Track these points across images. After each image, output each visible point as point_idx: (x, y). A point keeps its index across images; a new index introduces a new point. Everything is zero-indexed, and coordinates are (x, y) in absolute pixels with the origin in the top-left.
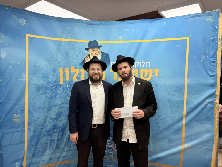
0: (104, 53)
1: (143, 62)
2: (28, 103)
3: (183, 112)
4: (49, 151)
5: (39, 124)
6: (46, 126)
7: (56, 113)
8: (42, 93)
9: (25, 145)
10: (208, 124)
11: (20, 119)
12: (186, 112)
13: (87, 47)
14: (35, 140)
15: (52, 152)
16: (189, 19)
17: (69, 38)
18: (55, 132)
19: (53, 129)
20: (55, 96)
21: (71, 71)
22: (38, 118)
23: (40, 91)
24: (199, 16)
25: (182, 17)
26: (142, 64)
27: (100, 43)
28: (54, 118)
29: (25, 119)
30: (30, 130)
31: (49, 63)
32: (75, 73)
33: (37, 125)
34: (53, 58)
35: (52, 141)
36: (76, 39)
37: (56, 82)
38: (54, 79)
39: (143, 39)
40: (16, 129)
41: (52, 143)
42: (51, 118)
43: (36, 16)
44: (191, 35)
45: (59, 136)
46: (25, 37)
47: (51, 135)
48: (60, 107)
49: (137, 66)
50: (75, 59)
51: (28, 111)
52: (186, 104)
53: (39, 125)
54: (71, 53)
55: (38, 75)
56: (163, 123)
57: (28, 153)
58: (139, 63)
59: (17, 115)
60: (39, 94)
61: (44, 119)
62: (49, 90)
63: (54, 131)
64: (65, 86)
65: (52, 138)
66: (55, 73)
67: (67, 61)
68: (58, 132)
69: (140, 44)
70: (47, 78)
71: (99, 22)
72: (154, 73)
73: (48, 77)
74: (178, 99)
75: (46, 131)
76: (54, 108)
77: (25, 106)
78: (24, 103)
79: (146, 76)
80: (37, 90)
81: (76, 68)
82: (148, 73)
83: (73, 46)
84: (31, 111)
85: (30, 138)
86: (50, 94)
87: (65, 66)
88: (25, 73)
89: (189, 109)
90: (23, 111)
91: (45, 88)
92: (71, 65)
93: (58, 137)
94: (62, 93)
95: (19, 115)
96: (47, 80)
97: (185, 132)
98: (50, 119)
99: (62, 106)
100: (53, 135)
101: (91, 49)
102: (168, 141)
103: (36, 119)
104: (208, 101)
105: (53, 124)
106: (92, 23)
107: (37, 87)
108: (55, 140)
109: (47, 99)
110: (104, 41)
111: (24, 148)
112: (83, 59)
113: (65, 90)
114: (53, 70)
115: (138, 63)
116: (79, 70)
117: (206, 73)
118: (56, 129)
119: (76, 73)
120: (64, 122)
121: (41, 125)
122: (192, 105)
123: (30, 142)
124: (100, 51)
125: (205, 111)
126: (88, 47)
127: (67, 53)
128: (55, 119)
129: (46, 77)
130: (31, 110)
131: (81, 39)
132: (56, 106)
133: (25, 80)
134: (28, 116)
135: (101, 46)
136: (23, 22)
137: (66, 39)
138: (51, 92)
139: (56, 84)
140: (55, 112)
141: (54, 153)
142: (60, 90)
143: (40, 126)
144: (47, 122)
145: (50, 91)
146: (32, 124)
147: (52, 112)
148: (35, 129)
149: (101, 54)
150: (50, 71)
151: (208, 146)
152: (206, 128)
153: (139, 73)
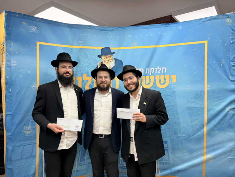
3: (204, 119)
9: (36, 160)
10: (230, 132)
11: (31, 131)
12: (207, 120)
16: (206, 22)
17: (81, 45)
25: (199, 21)
26: (158, 70)
27: (113, 49)
29: (36, 131)
36: (88, 46)
40: (26, 142)
43: (47, 23)
44: (209, 39)
46: (36, 45)
49: (153, 72)
50: (88, 67)
52: (207, 111)
54: (84, 61)
56: (183, 133)
57: (39, 168)
67: (79, 69)
71: (111, 28)
74: (198, 106)
81: (88, 76)
82: (165, 79)
83: (85, 53)
87: (77, 74)
88: (36, 82)
89: (210, 117)
90: (34, 123)
92: (83, 73)
95: (30, 127)
97: (207, 141)
102: (189, 151)
104: (230, 107)
106: (104, 29)
111: (35, 163)
112: (96, 67)
117: (226, 78)
119: (89, 81)
123: (42, 156)
124: (113, 58)
125: (228, 118)
127: (79, 61)
131: (93, 46)
133: (36, 90)
135: (114, 53)
136: (33, 29)
137: (78, 46)
149: (114, 61)
151: (232, 156)
152: (229, 136)
153: (155, 80)
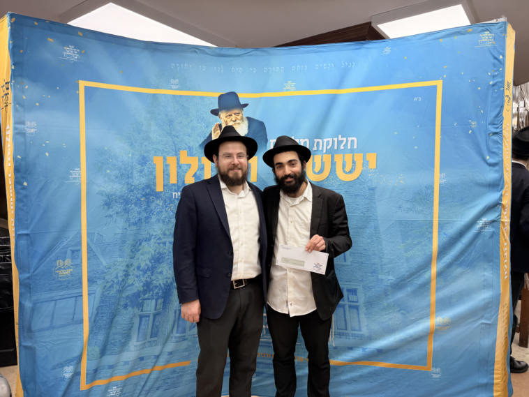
0: (253, 119)
1: (340, 139)
2: (88, 233)
3: (432, 245)
4: (137, 341)
5: (113, 281)
6: (129, 286)
7: (149, 256)
8: (117, 213)
9: (83, 329)
10: (485, 269)
11: (72, 270)
12: (439, 247)
13: (214, 108)
14: (105, 317)
15: (144, 342)
16: (441, 40)
17: (174, 87)
18: (148, 299)
19: (145, 292)
20: (147, 218)
21: (181, 163)
22: (110, 268)
23: (112, 208)
24: (462, 34)
25: (425, 37)
26: (340, 142)
27: (243, 97)
28: (146, 267)
29: (81, 269)
30: (93, 295)
31: (132, 144)
32: (189, 166)
33: (108, 282)
34: (139, 133)
35: (144, 319)
36: (189, 90)
37: (148, 186)
38: (144, 180)
39: (339, 87)
40: (62, 293)
41: (143, 323)
42: (139, 268)
43: (100, 40)
44: (445, 76)
45: (158, 307)
46: (77, 88)
47: (140, 306)
48: (158, 241)
49: (328, 148)
50: (189, 136)
51: (88, 253)
52: (437, 228)
53: (112, 283)
54: (181, 123)
55: (108, 171)
56: (388, 272)
57: (89, 345)
58: (333, 142)
59: (64, 261)
60: (111, 213)
61: (124, 271)
62: (133, 205)
63: (147, 296)
64: (168, 195)
65: (142, 311)
66: (146, 167)
67: (170, 139)
68: (156, 297)
69: (333, 98)
70: (128, 177)
71: (239, 52)
72: (365, 163)
73: (130, 176)
74: (421, 217)
75: (127, 297)
76: (147, 246)
77: (81, 240)
78: (79, 233)
79: (348, 169)
80: (106, 204)
81: (191, 154)
82: (354, 162)
83: (183, 105)
84: (94, 252)
85: (95, 312)
86: (136, 215)
87: (166, 150)
88: (80, 167)
89: (445, 239)
90: (76, 252)
91: (124, 200)
92: (180, 149)
93: (155, 310)
94: (162, 212)
95: (68, 262)
96: (128, 184)
97: (438, 290)
98: (136, 270)
99: (163, 240)
100: (145, 305)
101: (223, 111)
102: (400, 311)
103: (106, 271)
104: (485, 219)
105: (143, 279)
106: (224, 52)
107: (105, 198)
108: (149, 316)
109: (129, 226)
110: (253, 93)
111: (80, 335)
112: (207, 135)
113: (169, 204)
114: (140, 161)
115: (330, 140)
116: (199, 159)
117: (478, 159)
118: (151, 292)
119: (192, 165)
120: (169, 276)
121: (117, 283)
122: (452, 230)
123: (95, 321)
124: (244, 117)
125: (480, 241)
126: (216, 107)
127: (171, 122)
128: (148, 269)
129: (125, 175)
130: (94, 249)
131: (201, 91)
132: (149, 240)
133: (80, 183)
134: (88, 263)
135: (246, 105)
136: (70, 52)
137: (169, 89)
138: (139, 210)
139: (148, 191)
140: (149, 252)
141: (147, 345)
142: (159, 205)
143: (115, 286)
144: (131, 277)
145: (136, 206)
146: (98, 281)
147: (142, 254)
148: (103, 292)
149: (246, 122)
150: (134, 163)
151: (487, 319)
152: (483, 279)
153: (333, 164)
